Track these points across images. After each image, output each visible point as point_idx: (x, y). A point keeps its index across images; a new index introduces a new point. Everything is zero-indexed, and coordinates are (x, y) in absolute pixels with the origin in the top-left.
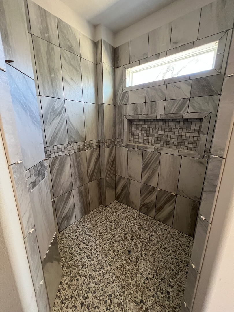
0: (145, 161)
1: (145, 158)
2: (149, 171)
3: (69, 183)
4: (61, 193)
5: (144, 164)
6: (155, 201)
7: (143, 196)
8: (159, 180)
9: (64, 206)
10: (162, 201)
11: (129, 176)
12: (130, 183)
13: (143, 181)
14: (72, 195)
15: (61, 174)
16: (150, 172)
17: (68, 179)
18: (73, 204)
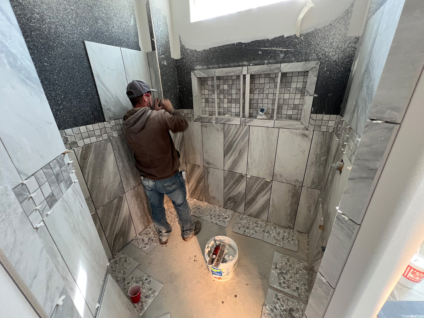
0: (228, 139)
1: (228, 135)
2: (234, 153)
3: (118, 184)
4: (106, 200)
5: (227, 144)
6: (244, 192)
7: (228, 188)
8: (249, 164)
9: (114, 219)
10: (254, 191)
11: (206, 162)
12: (208, 173)
13: (226, 168)
14: (125, 200)
15: (100, 172)
16: (236, 154)
17: (114, 178)
18: (128, 213)
